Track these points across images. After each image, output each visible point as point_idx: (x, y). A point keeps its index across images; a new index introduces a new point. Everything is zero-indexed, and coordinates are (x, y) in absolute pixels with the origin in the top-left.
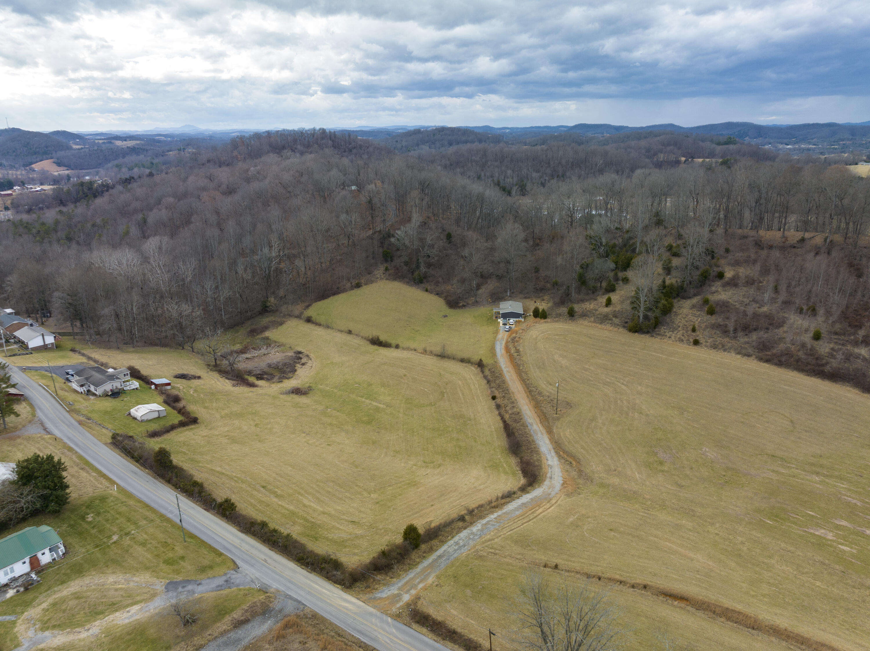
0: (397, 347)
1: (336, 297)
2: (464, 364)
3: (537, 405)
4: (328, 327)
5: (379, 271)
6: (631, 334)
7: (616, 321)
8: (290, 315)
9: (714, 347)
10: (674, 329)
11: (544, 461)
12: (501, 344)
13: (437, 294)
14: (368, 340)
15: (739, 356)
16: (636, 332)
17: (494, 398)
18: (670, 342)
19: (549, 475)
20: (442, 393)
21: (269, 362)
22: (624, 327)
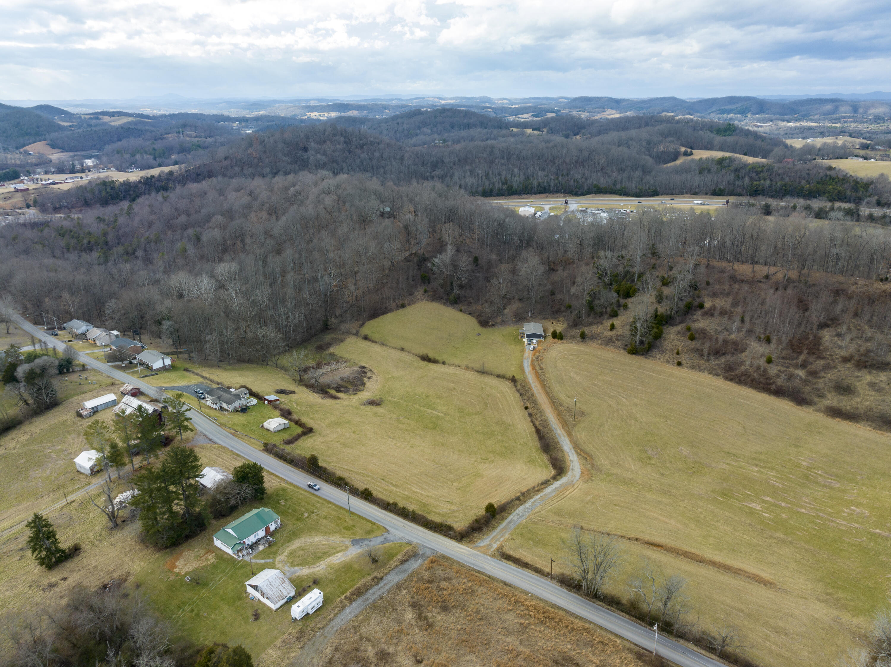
0: (444, 363)
1: (385, 316)
2: (500, 380)
3: (559, 414)
4: (383, 344)
5: (419, 293)
6: (629, 355)
7: (618, 343)
8: (348, 333)
9: (693, 367)
10: (663, 352)
11: (567, 457)
12: (528, 362)
13: (470, 314)
14: (419, 357)
15: (710, 376)
16: (633, 354)
17: (526, 408)
18: (660, 363)
19: (571, 467)
20: (486, 404)
21: (341, 376)
22: (625, 349)
